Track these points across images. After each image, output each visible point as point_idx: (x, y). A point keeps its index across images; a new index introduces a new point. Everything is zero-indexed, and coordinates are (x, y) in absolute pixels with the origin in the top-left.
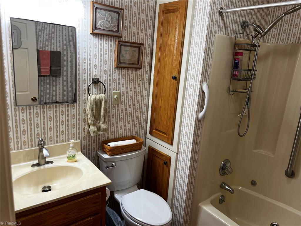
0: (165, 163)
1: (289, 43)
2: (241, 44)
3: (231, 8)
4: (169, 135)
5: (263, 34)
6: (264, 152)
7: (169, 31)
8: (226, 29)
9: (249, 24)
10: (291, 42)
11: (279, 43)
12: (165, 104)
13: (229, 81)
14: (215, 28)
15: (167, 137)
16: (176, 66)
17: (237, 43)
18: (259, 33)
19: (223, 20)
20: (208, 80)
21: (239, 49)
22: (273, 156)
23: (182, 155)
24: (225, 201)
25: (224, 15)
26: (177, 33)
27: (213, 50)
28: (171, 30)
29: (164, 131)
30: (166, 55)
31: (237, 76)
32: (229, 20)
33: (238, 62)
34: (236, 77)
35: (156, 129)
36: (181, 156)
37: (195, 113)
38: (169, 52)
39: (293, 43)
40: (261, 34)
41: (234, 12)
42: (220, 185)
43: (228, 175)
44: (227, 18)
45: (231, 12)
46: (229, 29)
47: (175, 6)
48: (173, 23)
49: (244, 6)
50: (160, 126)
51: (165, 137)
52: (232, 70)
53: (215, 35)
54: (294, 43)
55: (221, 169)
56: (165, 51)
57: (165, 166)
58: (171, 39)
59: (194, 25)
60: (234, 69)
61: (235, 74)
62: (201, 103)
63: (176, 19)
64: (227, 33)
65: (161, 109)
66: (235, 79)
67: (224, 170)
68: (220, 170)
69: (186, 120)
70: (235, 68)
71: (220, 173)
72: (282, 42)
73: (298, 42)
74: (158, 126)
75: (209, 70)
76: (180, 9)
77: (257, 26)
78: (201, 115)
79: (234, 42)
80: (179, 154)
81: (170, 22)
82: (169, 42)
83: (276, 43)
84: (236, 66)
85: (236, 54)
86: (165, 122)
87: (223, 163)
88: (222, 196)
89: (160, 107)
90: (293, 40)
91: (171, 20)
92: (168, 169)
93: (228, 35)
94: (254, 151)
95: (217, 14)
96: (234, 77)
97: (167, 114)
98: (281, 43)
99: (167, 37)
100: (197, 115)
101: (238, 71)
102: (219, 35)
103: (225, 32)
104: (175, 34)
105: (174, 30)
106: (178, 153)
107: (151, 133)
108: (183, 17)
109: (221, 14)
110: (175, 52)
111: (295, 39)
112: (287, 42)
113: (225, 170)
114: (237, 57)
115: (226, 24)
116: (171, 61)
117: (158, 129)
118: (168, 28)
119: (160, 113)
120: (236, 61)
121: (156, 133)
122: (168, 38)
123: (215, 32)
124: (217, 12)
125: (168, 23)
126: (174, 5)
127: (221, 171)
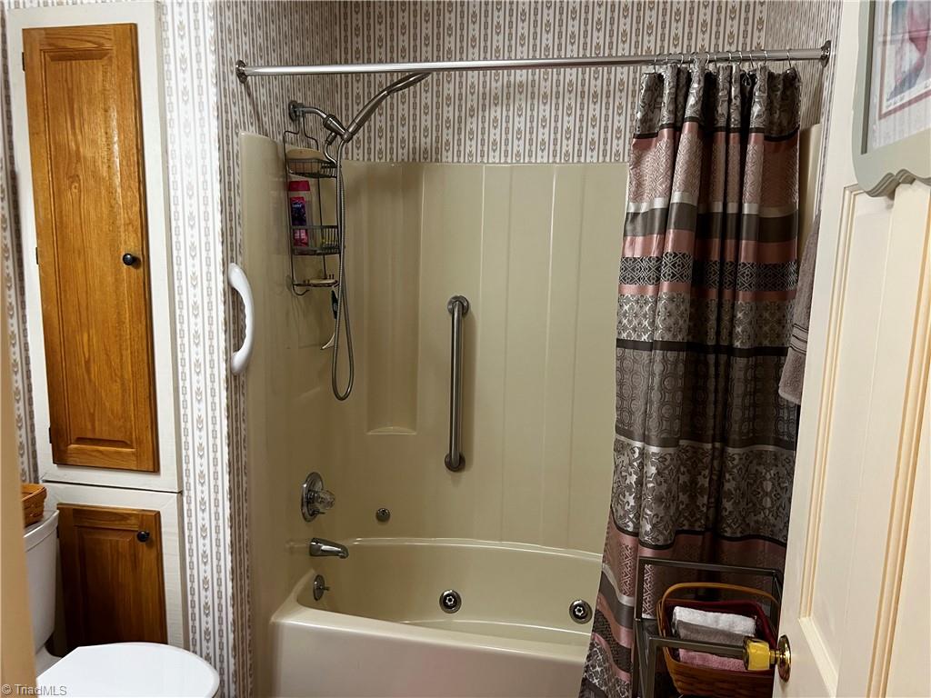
0: (143, 538)
1: (395, 160)
2: (303, 161)
3: (262, 66)
4: (139, 442)
5: (346, 136)
6: (391, 430)
7: (81, 114)
8: (259, 120)
9: (305, 110)
10: (400, 160)
11: (372, 160)
12: (106, 350)
13: (286, 258)
14: (235, 113)
15: (133, 453)
16: (128, 225)
17: (290, 156)
18: (338, 133)
19: (249, 95)
20: (240, 259)
21: (296, 174)
22: (414, 434)
23: (198, 493)
24: (328, 589)
25: (250, 83)
26: (114, 123)
27: (240, 175)
28: (89, 113)
29: (119, 437)
30: (80, 191)
31: (307, 244)
32: (262, 95)
33: (303, 207)
34: (304, 248)
35: (80, 440)
36: (193, 496)
37: (223, 357)
38: (92, 182)
39: (403, 160)
40: (341, 135)
41: (269, 75)
42: (308, 550)
43: (323, 513)
44: (256, 91)
45: (262, 75)
46: (265, 119)
47: (90, 39)
48: (90, 91)
49: (287, 65)
50: (97, 423)
51: (127, 454)
52: (290, 228)
53: (237, 134)
54: (406, 160)
55: (305, 504)
56: (74, 178)
57: (142, 546)
58: (94, 142)
59: (171, 103)
60: (294, 227)
61: (301, 240)
62: (234, 323)
63: (100, 78)
64: (262, 130)
65: (94, 369)
66: (302, 253)
67: (311, 505)
68: (302, 505)
69: (194, 382)
70: (296, 222)
71: (303, 514)
72: (380, 159)
73: (414, 159)
74: (89, 427)
75: (238, 229)
76: (115, 52)
77: (329, 116)
78: (239, 357)
79: (281, 156)
80: (185, 493)
81: (79, 88)
82: (87, 152)
83: (366, 159)
84: (297, 216)
85: (291, 187)
86: (118, 407)
87: (305, 486)
88: (319, 578)
89: (87, 363)
90: (402, 154)
91: (83, 81)
92: (154, 554)
93: (267, 135)
94: (370, 433)
95: (233, 78)
96: (297, 248)
97: (122, 377)
98: (377, 160)
99: (74, 134)
100: (229, 360)
101: (306, 230)
102: (247, 133)
103: (259, 127)
104: (107, 126)
105: (99, 113)
106: (181, 493)
107: (60, 458)
108: (130, 76)
109: (242, 76)
110: (117, 181)
111: (406, 151)
112: (391, 159)
113: (316, 504)
114: (295, 194)
115: (257, 105)
116: (105, 211)
117: (89, 435)
118: (75, 106)
119: (90, 380)
120: (295, 204)
121: (83, 452)
122: (79, 137)
123: (237, 127)
124: (232, 72)
125: (70, 91)
126: (84, 38)
127: (305, 509)
